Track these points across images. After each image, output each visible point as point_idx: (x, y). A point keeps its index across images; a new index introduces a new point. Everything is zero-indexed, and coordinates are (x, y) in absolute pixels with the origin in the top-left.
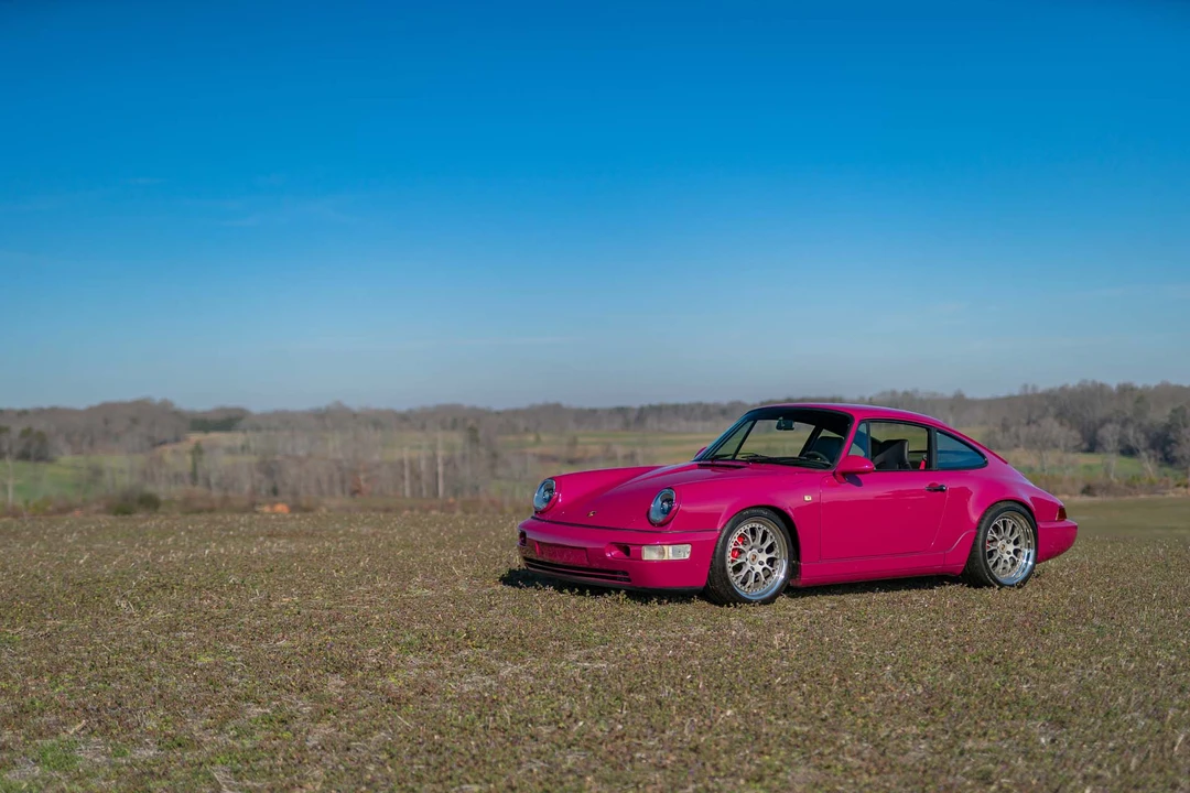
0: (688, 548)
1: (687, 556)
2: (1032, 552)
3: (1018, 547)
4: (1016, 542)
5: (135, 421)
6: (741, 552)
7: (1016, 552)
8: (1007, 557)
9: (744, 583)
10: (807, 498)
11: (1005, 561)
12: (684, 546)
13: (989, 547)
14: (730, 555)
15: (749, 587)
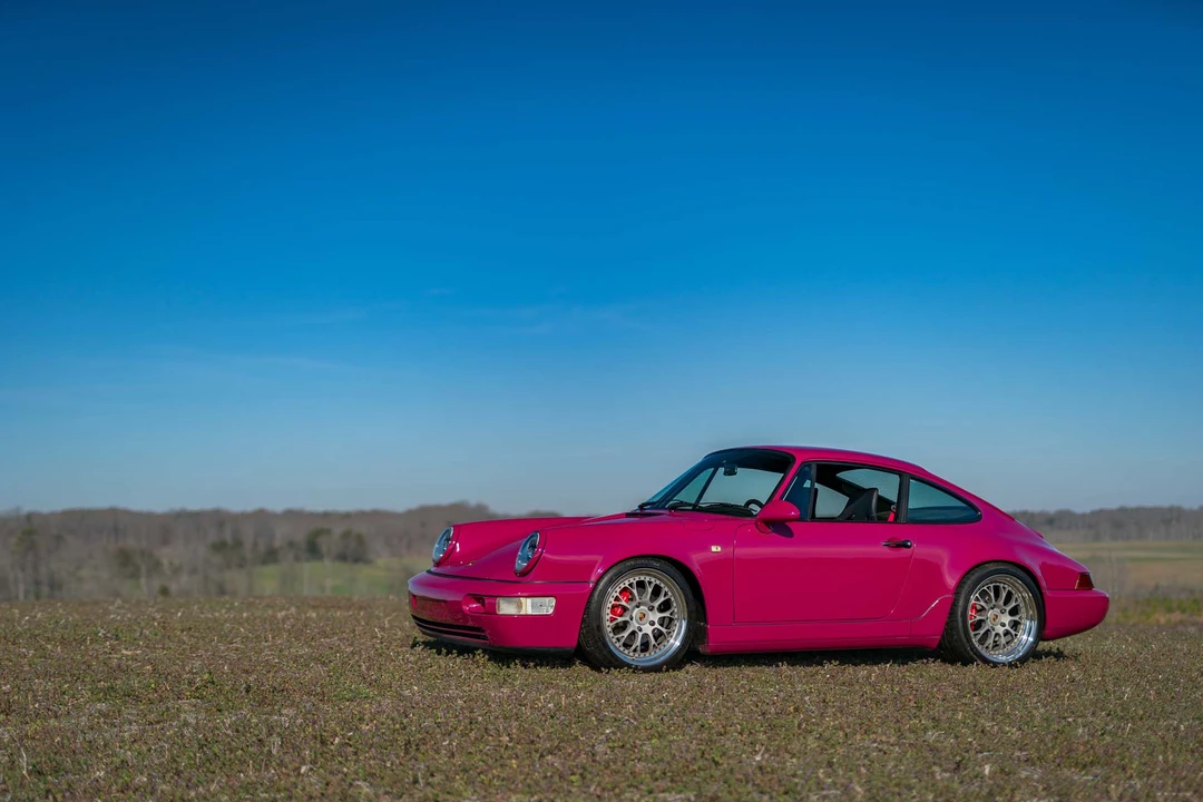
0: (553, 601)
1: (551, 611)
2: (1034, 625)
3: (1016, 618)
4: (1014, 612)
7: (1015, 625)
8: (1001, 630)
9: (626, 645)
10: (714, 549)
11: (997, 634)
12: (547, 599)
13: (973, 617)
14: (609, 611)
15: (635, 650)
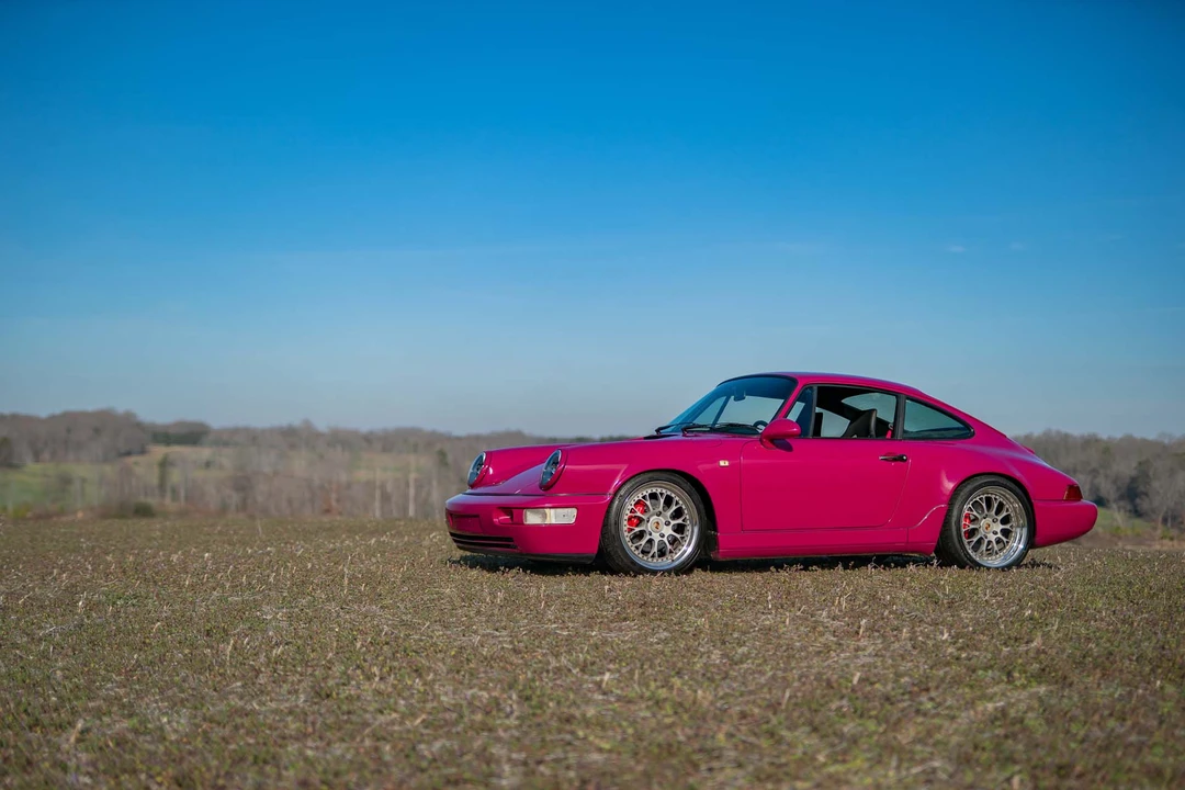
0: (574, 512)
1: (574, 520)
2: (1025, 531)
3: (1008, 527)
4: (1005, 521)
5: (97, 431)
6: (640, 521)
7: (1006, 533)
8: (993, 538)
9: (644, 552)
10: (722, 463)
11: (989, 542)
12: (570, 510)
13: (966, 526)
14: (626, 523)
15: (653, 556)
